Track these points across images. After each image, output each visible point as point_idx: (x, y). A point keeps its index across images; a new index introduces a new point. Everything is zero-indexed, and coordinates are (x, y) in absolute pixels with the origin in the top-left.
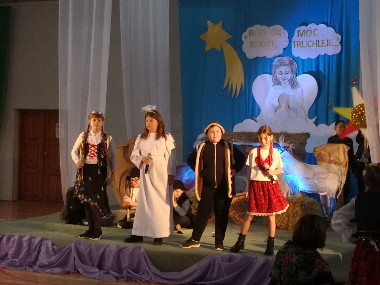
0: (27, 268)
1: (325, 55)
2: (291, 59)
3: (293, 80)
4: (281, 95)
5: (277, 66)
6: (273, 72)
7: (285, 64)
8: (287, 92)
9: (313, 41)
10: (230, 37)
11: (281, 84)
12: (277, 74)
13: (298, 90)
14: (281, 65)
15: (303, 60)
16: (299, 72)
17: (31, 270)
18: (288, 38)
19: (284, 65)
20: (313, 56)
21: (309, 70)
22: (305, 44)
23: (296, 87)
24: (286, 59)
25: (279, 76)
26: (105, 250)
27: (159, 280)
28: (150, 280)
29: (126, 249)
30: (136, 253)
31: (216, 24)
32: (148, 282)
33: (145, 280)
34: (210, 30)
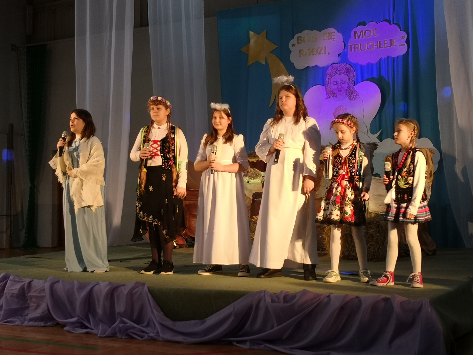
1: (388, 57)
2: (348, 66)
3: (350, 89)
5: (331, 75)
7: (341, 72)
8: (344, 105)
10: (276, 47)
11: (336, 96)
13: (357, 101)
15: (361, 67)
16: (357, 79)
18: (343, 41)
19: (340, 74)
20: (374, 61)
21: (370, 76)
23: (354, 97)
24: (342, 67)
25: (334, 87)
26: (91, 291)
27: (169, 336)
28: (155, 335)
29: (123, 287)
30: (136, 292)
31: (259, 34)
32: (153, 340)
33: (148, 336)
34: (252, 41)
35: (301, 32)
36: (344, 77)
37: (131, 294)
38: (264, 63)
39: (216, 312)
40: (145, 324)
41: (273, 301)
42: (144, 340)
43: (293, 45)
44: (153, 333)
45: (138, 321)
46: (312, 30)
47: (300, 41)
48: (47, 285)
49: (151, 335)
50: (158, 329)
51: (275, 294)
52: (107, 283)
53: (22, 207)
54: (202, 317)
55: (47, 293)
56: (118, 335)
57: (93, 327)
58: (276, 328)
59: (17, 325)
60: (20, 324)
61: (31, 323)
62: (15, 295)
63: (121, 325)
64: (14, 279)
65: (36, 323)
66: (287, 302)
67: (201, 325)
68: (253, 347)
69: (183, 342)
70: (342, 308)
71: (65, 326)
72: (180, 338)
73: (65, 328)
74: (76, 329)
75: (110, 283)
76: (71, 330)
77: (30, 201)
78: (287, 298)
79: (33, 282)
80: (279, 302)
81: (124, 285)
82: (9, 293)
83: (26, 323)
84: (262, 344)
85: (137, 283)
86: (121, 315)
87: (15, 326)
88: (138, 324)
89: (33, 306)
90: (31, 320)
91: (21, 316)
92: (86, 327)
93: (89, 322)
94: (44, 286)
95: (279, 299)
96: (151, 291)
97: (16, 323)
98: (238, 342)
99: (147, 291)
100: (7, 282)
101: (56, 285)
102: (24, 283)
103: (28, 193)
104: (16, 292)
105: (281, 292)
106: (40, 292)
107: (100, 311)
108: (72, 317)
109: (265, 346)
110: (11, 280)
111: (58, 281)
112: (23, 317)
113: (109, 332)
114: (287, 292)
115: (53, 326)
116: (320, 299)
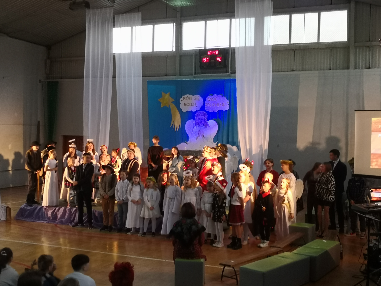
0: (69, 224)
1: (221, 110)
2: (205, 112)
3: (205, 123)
4: (199, 131)
5: (197, 116)
10: (174, 100)
11: (199, 125)
13: (208, 128)
15: (210, 112)
17: (71, 225)
19: (201, 115)
23: (207, 126)
24: (202, 112)
31: (166, 94)
35: (185, 95)
36: (203, 117)
38: (168, 107)
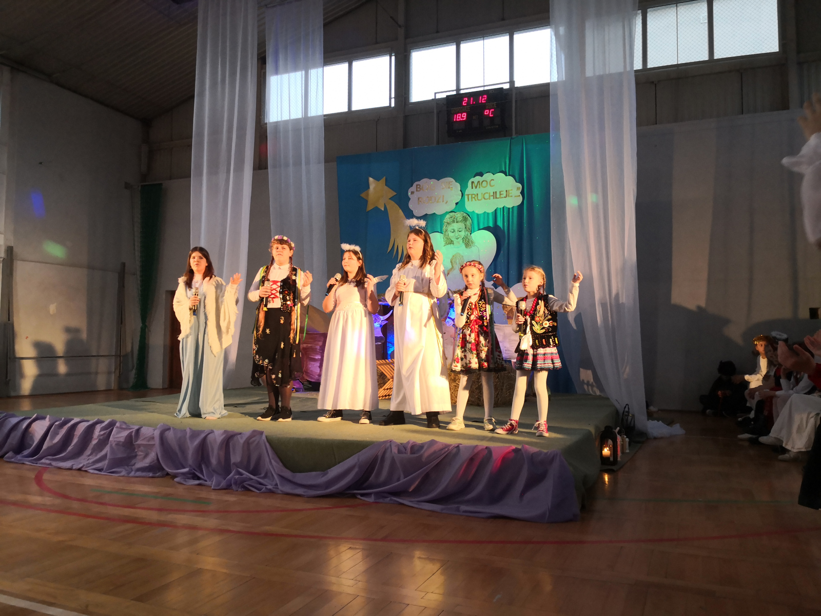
1: (503, 207)
2: (465, 215)
3: (467, 238)
4: (453, 256)
5: (448, 223)
6: (445, 230)
7: (458, 220)
8: (461, 253)
9: (489, 193)
10: (395, 194)
11: (453, 244)
12: (449, 232)
13: (473, 249)
14: (453, 221)
15: (478, 215)
16: (474, 228)
18: (461, 191)
19: (457, 222)
20: (491, 210)
21: (486, 226)
22: (480, 197)
23: (470, 245)
24: (459, 216)
25: (451, 235)
26: (205, 438)
27: (288, 488)
28: (273, 488)
29: (239, 436)
30: (254, 441)
31: (378, 181)
32: (271, 492)
33: (266, 488)
34: (372, 187)
35: (419, 180)
36: (461, 225)
37: (248, 443)
38: (383, 210)
39: (339, 463)
40: (263, 475)
41: (399, 452)
42: (262, 493)
43: (412, 193)
44: (272, 485)
45: (255, 472)
46: (430, 179)
47: (418, 189)
48: (157, 433)
49: (269, 487)
50: (276, 481)
51: (401, 444)
52: (222, 431)
53: (132, 347)
54: (324, 468)
55: (157, 441)
56: (234, 487)
57: (206, 478)
58: (402, 480)
59: (123, 476)
60: (126, 475)
61: (139, 474)
62: (121, 443)
63: (237, 477)
64: (120, 425)
65: (144, 474)
66: (414, 453)
67: (322, 477)
68: (377, 501)
69: (304, 495)
70: (472, 460)
71: (177, 477)
72: (300, 491)
73: (176, 480)
74: (187, 480)
75: (225, 432)
76: (182, 481)
77: (140, 341)
78: (416, 448)
79: (142, 429)
80: (405, 453)
81: (240, 434)
82: (115, 441)
83: (132, 474)
84: (387, 497)
85: (254, 431)
86: (237, 465)
87: (120, 476)
88: (254, 475)
89: (140, 455)
90: (138, 470)
91: (128, 466)
92: (199, 478)
93: (202, 472)
94: (154, 434)
95: (406, 450)
96: (269, 440)
97: (122, 474)
98: (362, 495)
99: (266, 440)
100: (113, 429)
101: (167, 432)
102: (132, 430)
103: (139, 334)
104: (122, 440)
105: (408, 442)
106: (149, 441)
107: (214, 461)
108: (184, 468)
109: (391, 500)
110: (117, 427)
111: (169, 429)
112: (129, 467)
113: (223, 484)
114: (414, 442)
115: (162, 477)
116: (448, 450)
